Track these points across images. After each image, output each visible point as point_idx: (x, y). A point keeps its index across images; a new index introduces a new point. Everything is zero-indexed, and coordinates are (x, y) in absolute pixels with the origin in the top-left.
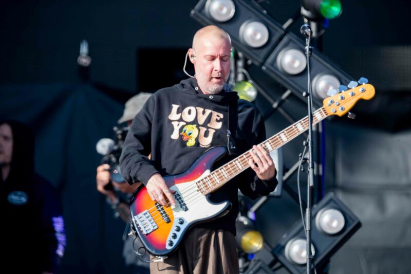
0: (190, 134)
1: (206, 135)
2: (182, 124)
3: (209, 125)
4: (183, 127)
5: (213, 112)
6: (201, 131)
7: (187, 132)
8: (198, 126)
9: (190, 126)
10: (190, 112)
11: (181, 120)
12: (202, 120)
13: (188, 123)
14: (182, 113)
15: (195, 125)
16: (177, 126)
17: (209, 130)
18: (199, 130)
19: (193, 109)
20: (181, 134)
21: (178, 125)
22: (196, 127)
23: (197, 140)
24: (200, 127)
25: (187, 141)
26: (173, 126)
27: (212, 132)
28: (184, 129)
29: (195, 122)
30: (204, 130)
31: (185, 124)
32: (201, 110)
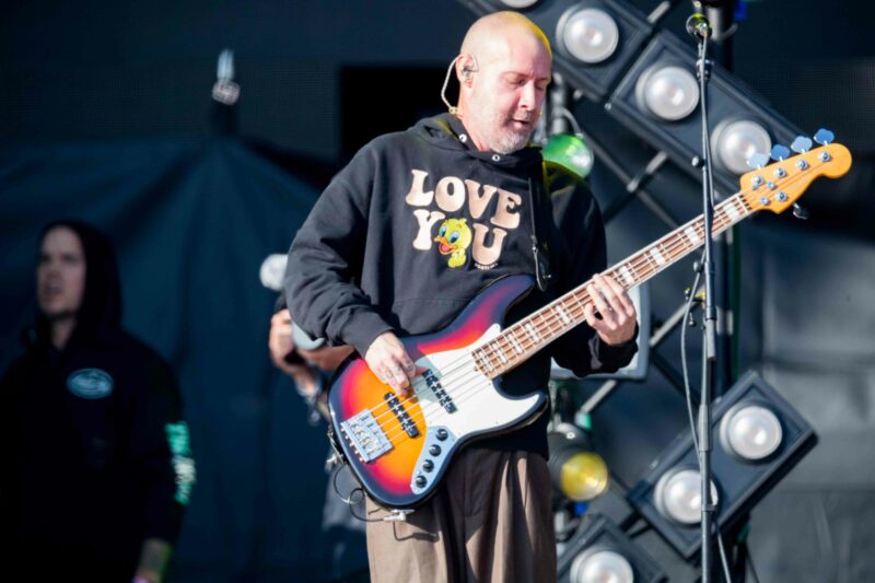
0: (454, 240)
1: (488, 241)
2: (437, 216)
3: (493, 221)
4: (439, 223)
5: (502, 192)
6: (477, 233)
7: (448, 236)
8: (471, 222)
9: (454, 222)
10: (451, 189)
11: (433, 207)
12: (478, 207)
13: (449, 215)
14: (434, 191)
15: (465, 220)
16: (425, 221)
17: (495, 230)
18: (473, 231)
19: (457, 183)
20: (436, 240)
21: (429, 218)
22: (467, 223)
23: (469, 251)
24: (476, 225)
25: (450, 256)
26: (415, 220)
27: (500, 236)
28: (443, 229)
29: (464, 212)
30: (482, 230)
31: (442, 216)
32: (474, 186)
